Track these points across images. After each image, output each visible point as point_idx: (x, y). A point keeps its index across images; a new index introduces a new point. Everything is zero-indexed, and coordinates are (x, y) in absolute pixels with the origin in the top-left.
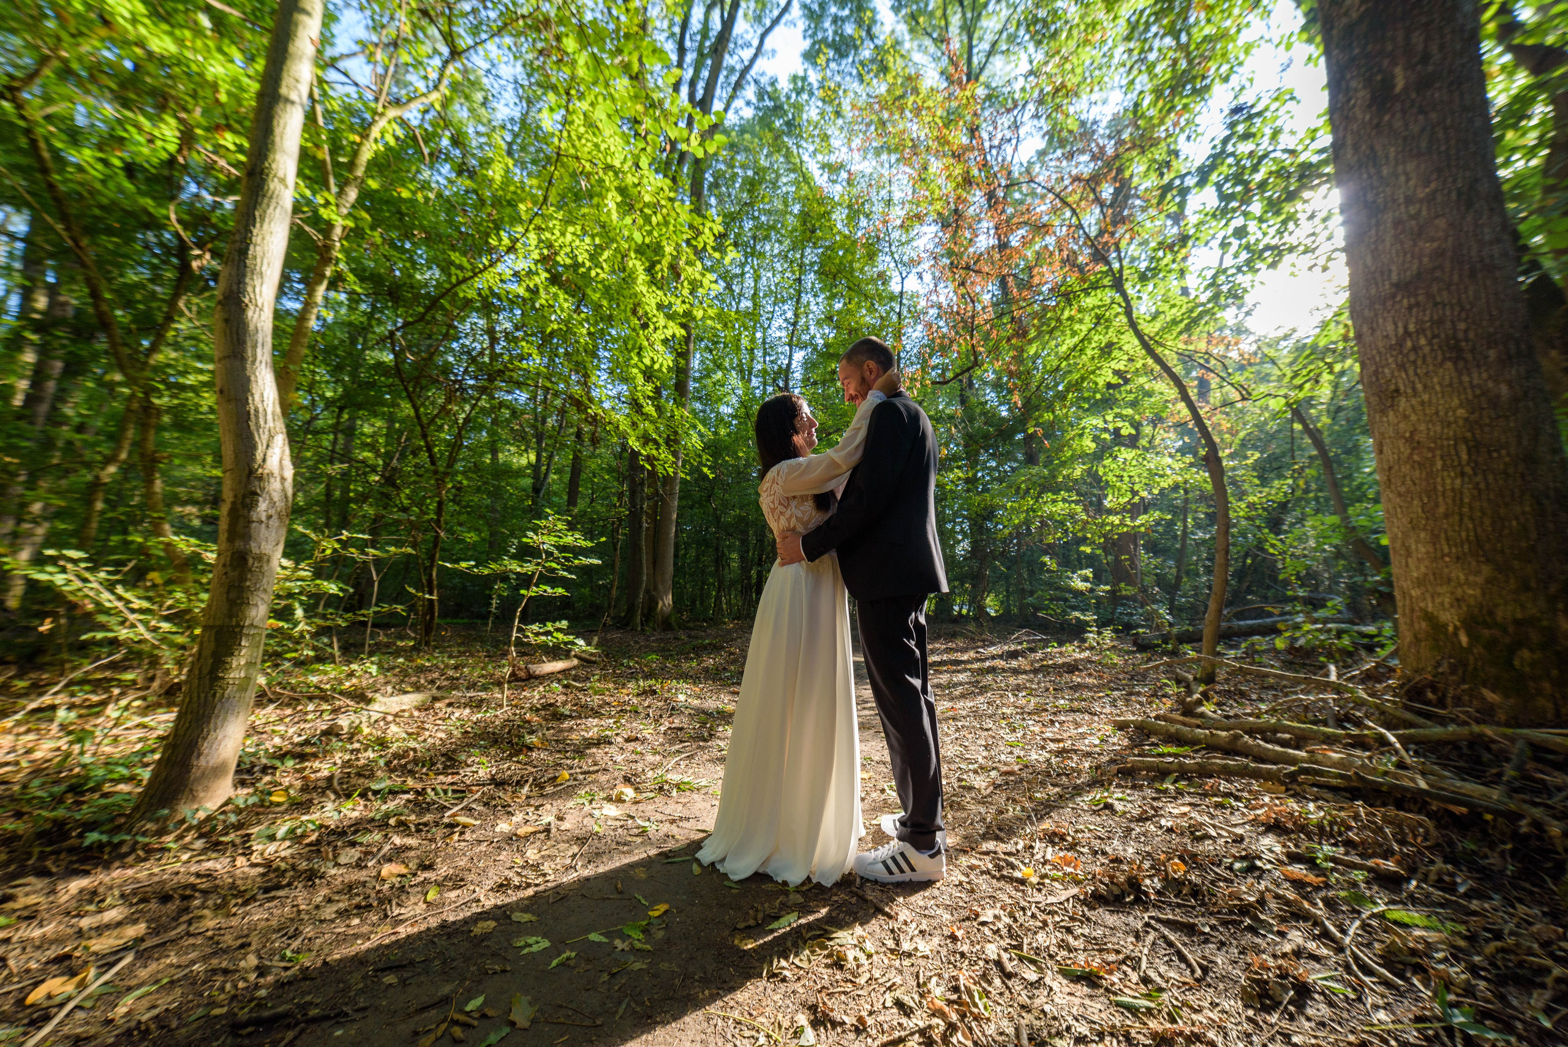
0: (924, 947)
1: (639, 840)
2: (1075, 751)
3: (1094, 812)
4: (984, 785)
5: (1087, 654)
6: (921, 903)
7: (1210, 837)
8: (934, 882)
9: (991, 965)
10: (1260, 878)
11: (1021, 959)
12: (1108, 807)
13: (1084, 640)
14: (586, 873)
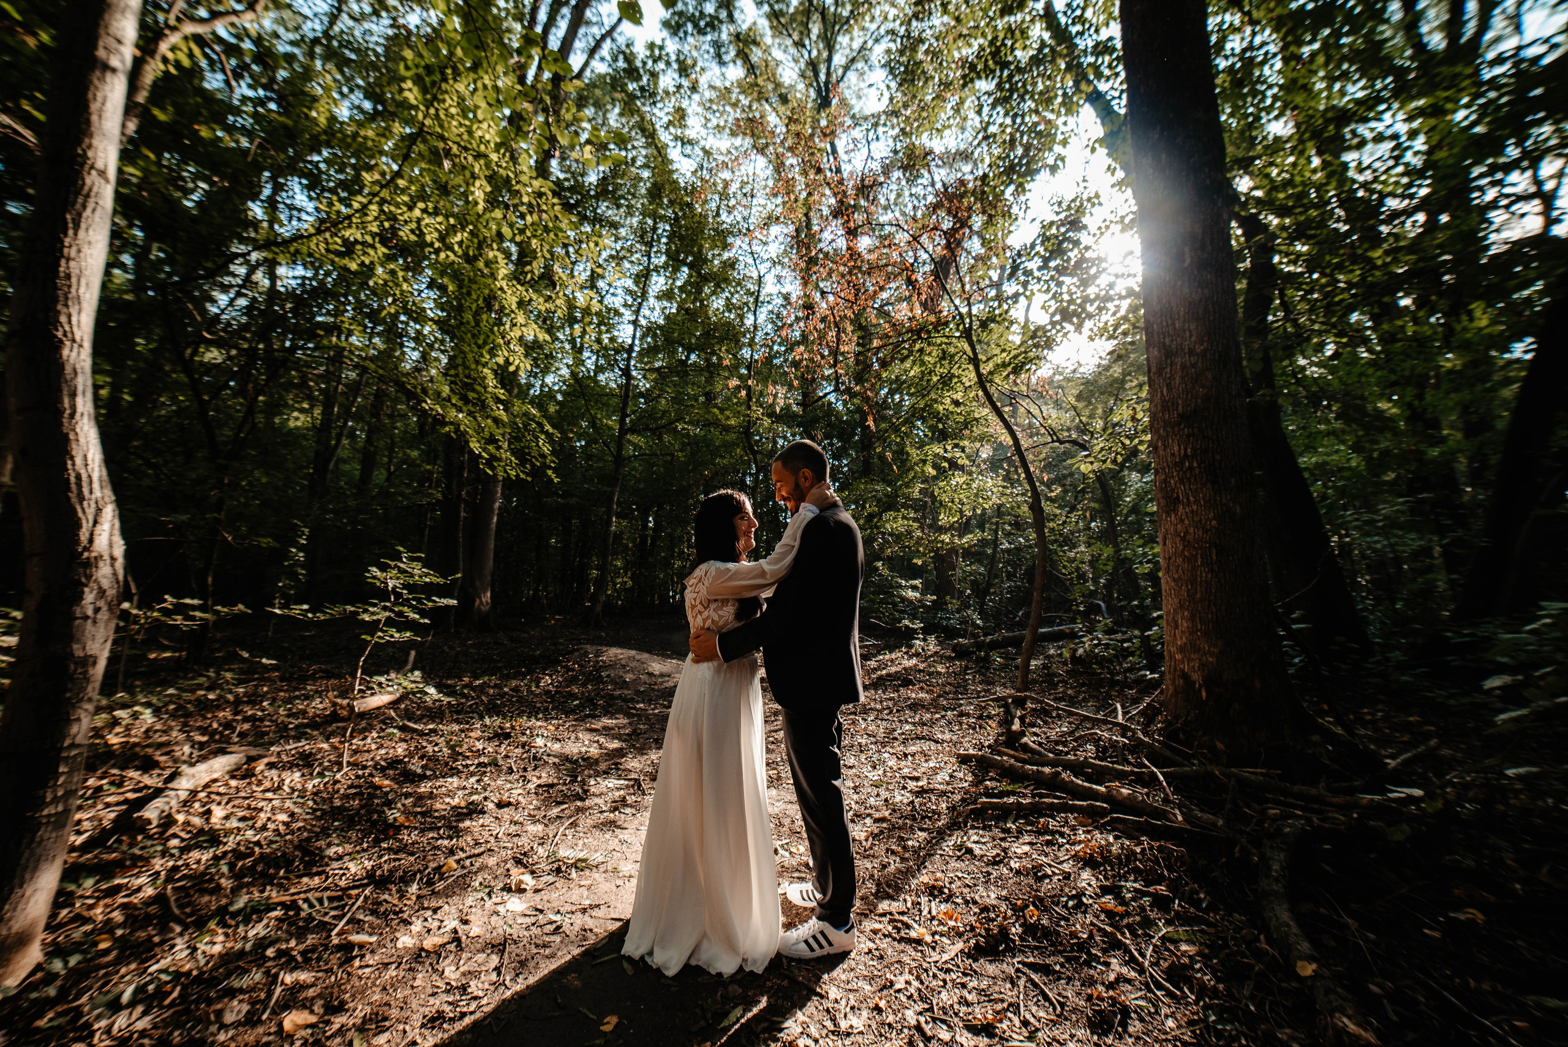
0: (857, 1022)
1: (557, 939)
2: (932, 791)
3: (959, 858)
4: (863, 835)
5: (914, 661)
6: (843, 977)
7: (1048, 876)
8: (849, 953)
9: (913, 1031)
10: (1085, 912)
11: (934, 1020)
12: (970, 851)
13: (911, 646)
14: (518, 988)
